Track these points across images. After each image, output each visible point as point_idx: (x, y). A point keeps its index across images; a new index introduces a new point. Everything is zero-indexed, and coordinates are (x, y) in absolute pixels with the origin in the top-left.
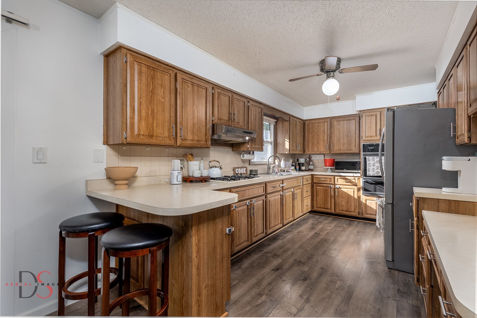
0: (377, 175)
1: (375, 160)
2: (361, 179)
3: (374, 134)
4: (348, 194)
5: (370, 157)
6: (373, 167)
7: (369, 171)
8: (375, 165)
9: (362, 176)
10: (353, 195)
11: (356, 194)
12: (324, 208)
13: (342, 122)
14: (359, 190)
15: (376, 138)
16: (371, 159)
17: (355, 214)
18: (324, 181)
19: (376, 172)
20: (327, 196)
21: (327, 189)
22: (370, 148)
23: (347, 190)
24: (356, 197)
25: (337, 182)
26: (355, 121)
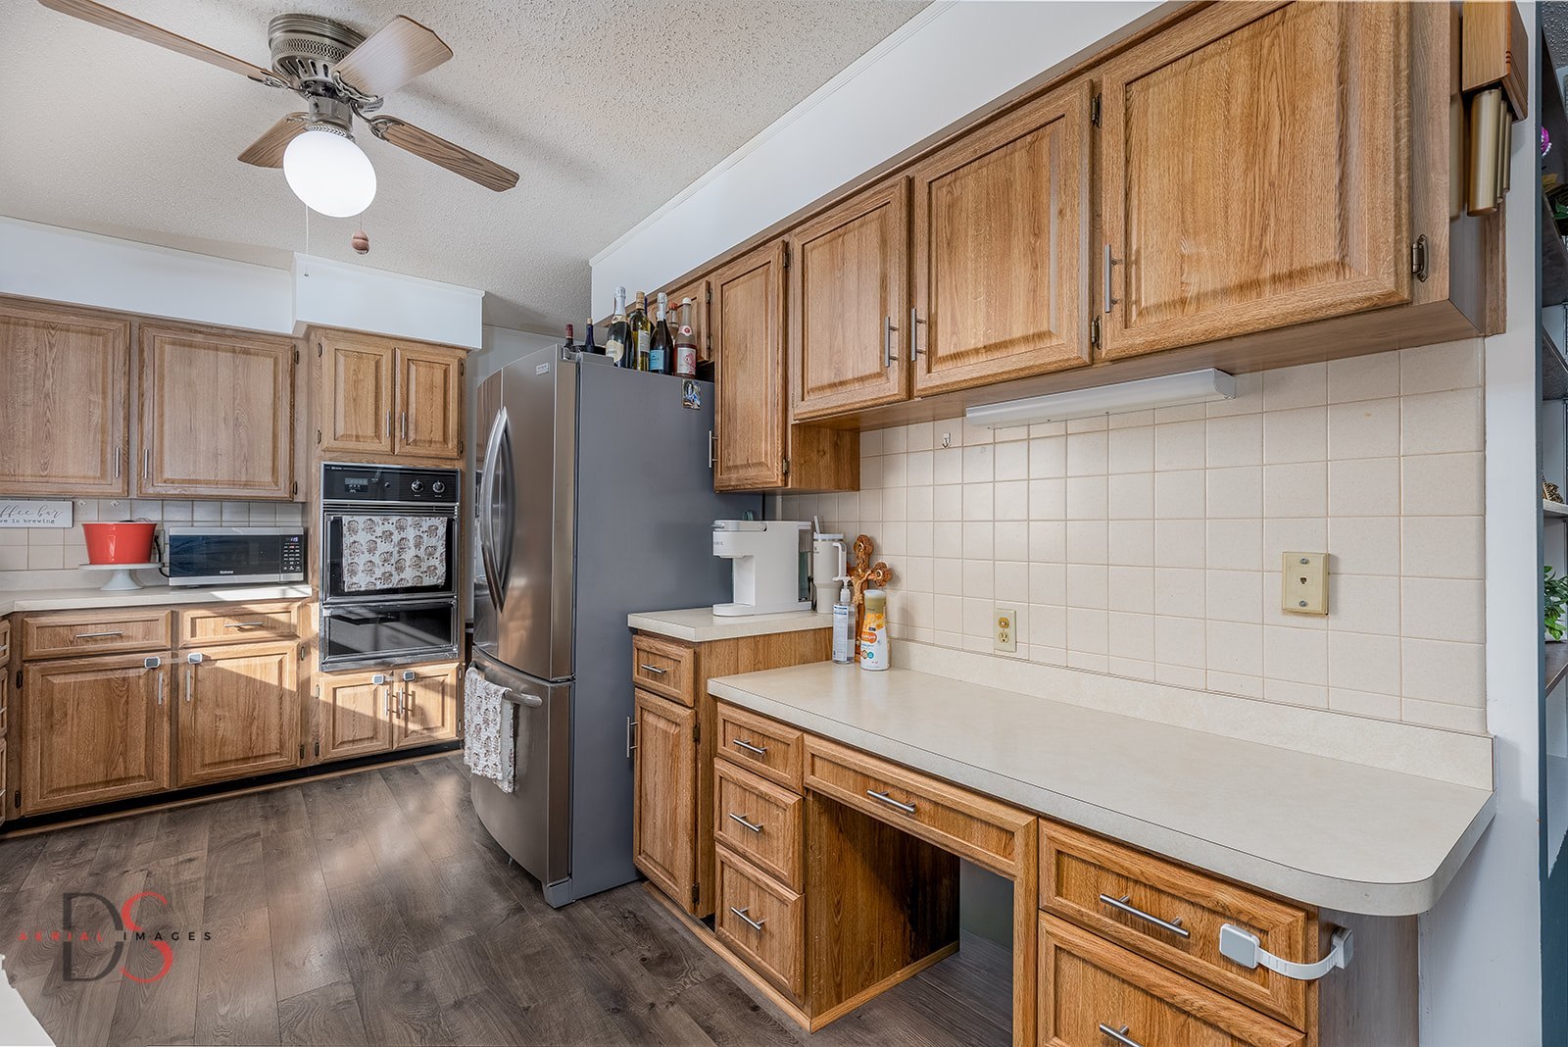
0: (386, 587)
1: (377, 528)
2: (315, 607)
3: (370, 432)
4: (250, 681)
5: (355, 518)
6: (367, 557)
7: (353, 573)
8: (376, 548)
9: (321, 595)
10: (275, 682)
11: (291, 672)
12: (107, 783)
13: (203, 358)
14: (303, 652)
15: (374, 446)
16: (361, 526)
17: (288, 760)
18: (105, 638)
19: (378, 573)
20: (127, 714)
21: (124, 679)
22: (351, 482)
23: (248, 666)
24: (290, 684)
25: (193, 634)
26: (275, 365)
